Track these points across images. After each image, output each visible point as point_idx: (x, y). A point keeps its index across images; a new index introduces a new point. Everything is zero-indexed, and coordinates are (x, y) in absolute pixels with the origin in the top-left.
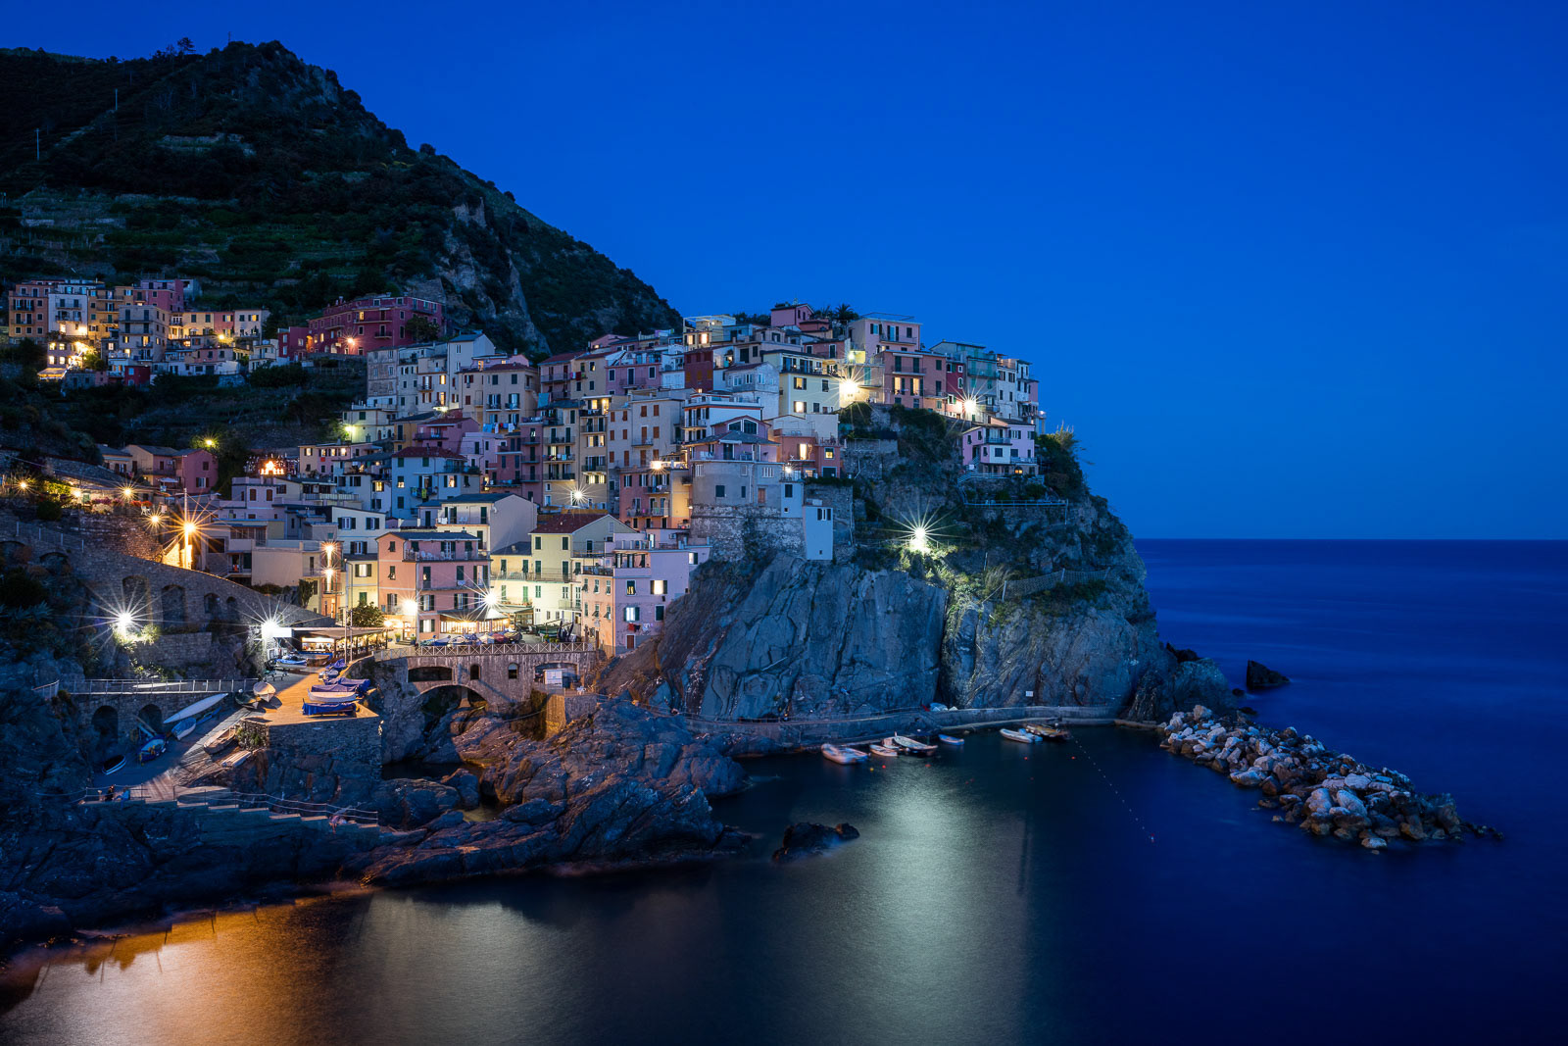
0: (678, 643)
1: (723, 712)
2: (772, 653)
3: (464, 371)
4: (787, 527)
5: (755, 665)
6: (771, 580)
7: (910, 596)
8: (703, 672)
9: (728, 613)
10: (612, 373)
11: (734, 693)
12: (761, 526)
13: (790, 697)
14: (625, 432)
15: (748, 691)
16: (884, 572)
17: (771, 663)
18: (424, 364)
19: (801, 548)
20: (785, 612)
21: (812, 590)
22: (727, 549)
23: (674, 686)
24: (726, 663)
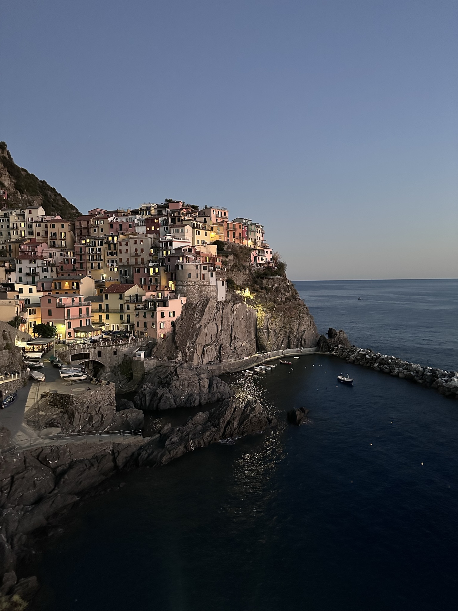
0: (183, 336)
1: (200, 361)
2: (212, 337)
3: (36, 222)
4: (212, 289)
5: (207, 343)
6: (209, 309)
7: (247, 312)
8: (193, 347)
9: (199, 322)
10: (112, 226)
11: (203, 353)
12: (204, 289)
13: (220, 353)
14: (127, 250)
15: (207, 352)
16: (240, 304)
17: (212, 341)
18: (12, 218)
19: (216, 297)
20: (214, 321)
21: (221, 312)
22: (193, 298)
23: (184, 353)
24: (200, 342)
